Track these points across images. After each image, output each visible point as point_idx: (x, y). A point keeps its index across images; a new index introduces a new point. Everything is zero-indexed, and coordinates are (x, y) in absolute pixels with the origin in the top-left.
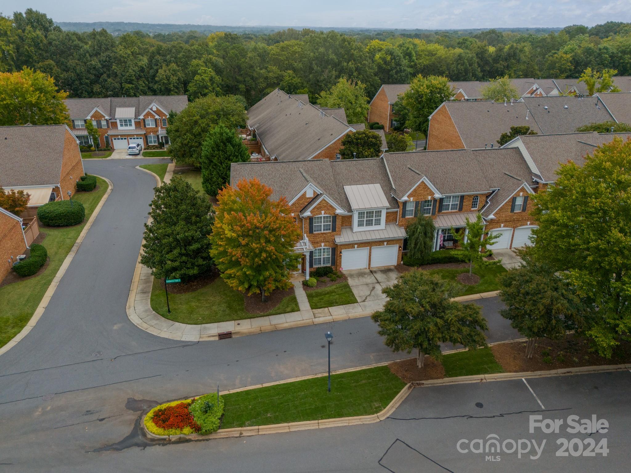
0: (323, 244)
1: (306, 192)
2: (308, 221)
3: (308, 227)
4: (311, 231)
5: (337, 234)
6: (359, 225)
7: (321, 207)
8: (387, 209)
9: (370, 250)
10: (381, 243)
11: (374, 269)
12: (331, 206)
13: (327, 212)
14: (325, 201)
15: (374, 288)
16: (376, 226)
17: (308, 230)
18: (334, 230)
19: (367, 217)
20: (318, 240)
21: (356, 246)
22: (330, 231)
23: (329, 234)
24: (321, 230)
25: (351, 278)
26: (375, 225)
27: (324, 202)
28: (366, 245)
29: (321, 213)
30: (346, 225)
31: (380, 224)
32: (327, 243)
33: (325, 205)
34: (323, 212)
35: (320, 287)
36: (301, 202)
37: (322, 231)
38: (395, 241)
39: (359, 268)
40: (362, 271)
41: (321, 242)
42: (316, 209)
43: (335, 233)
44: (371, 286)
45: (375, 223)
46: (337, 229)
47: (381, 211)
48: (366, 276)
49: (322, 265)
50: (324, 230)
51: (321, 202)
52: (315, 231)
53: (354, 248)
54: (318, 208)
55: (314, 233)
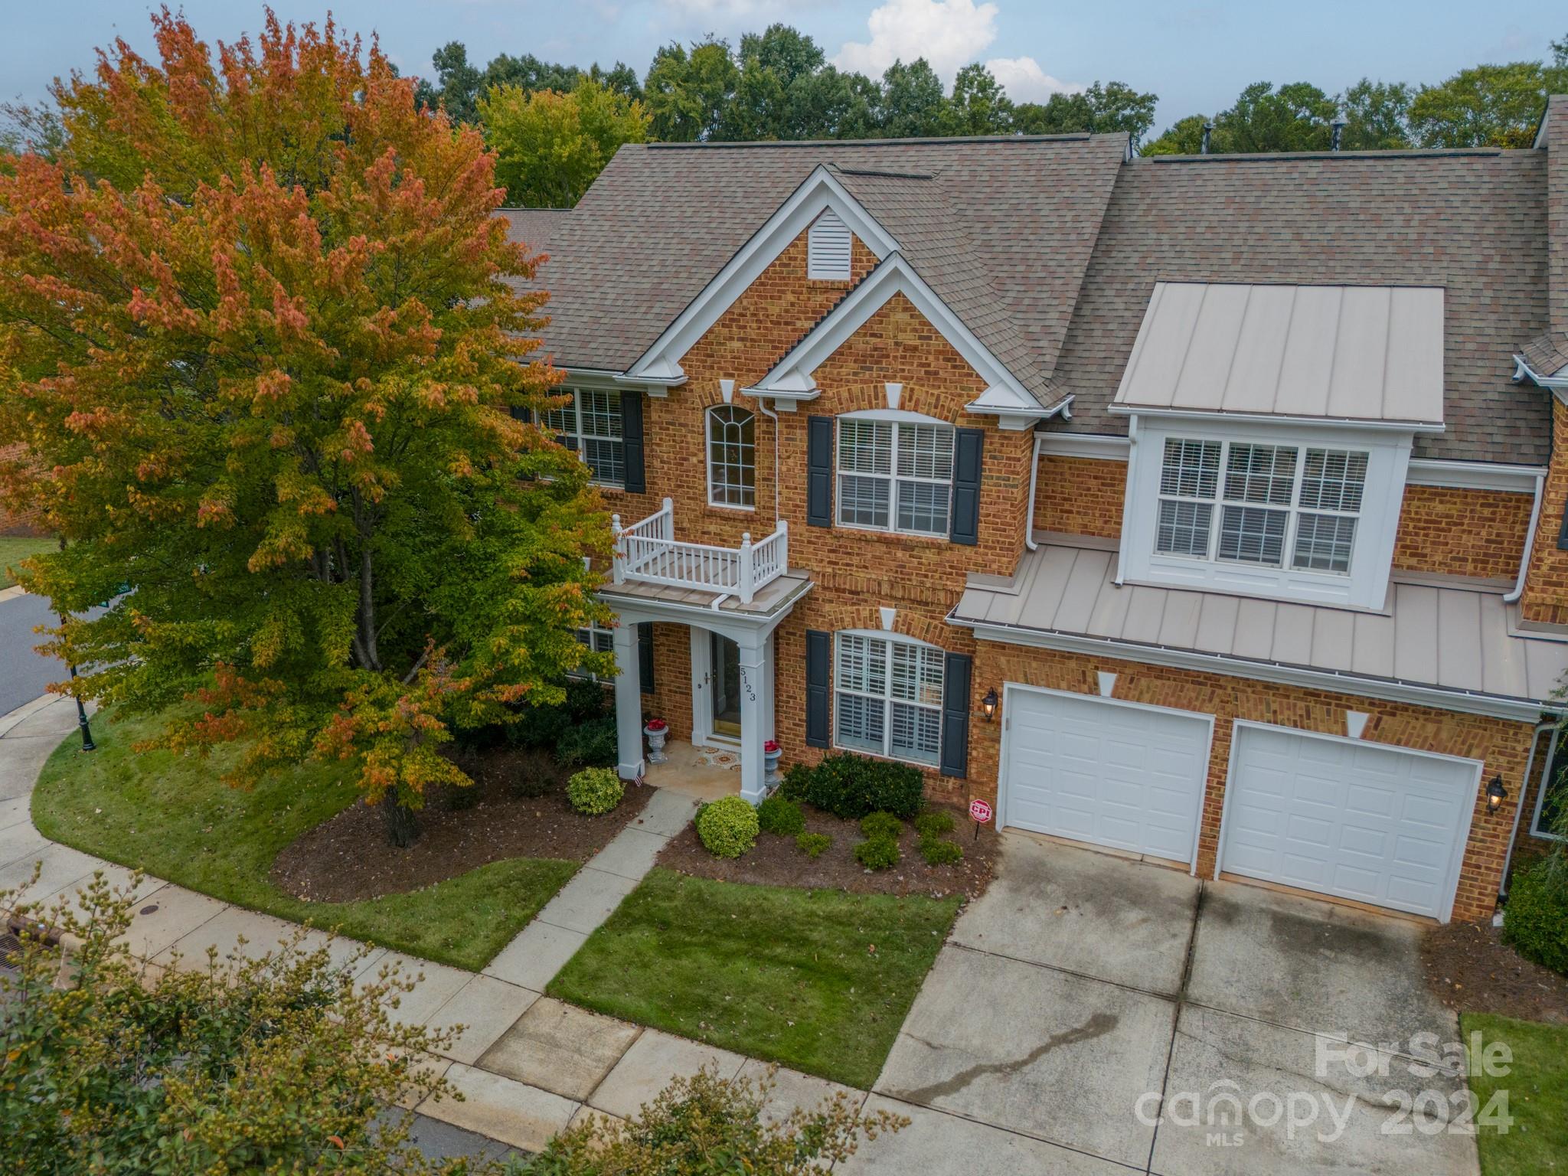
0: (888, 614)
1: (803, 237)
2: (801, 436)
3: (801, 479)
4: (818, 511)
5: (984, 568)
6: (1164, 543)
7: (880, 355)
8: (1422, 445)
9: (1222, 738)
10: (1318, 711)
11: (1238, 895)
12: (951, 356)
13: (920, 392)
14: (909, 308)
15: (1103, 1023)
16: (1309, 573)
17: (801, 498)
18: (965, 532)
19: (1234, 488)
20: (861, 578)
21: (1107, 681)
22: (944, 537)
23: (930, 556)
24: (882, 520)
25: (1015, 890)
26: (1300, 562)
27: (902, 317)
28: (1191, 692)
29: (878, 400)
30: (1085, 530)
31: (1342, 566)
32: (917, 616)
33: (911, 340)
34: (894, 391)
35: (759, 869)
36: (775, 310)
37: (892, 529)
38: (1448, 724)
39: (1135, 846)
40: (1138, 873)
41: (882, 598)
42: (850, 367)
43: (969, 551)
44: (1095, 1000)
45: (1301, 546)
46: (984, 532)
47: (1360, 460)
48: (1133, 915)
49: (885, 752)
50: (904, 522)
51: (881, 315)
52: (847, 517)
53: (1094, 689)
54: (862, 360)
55: (839, 524)
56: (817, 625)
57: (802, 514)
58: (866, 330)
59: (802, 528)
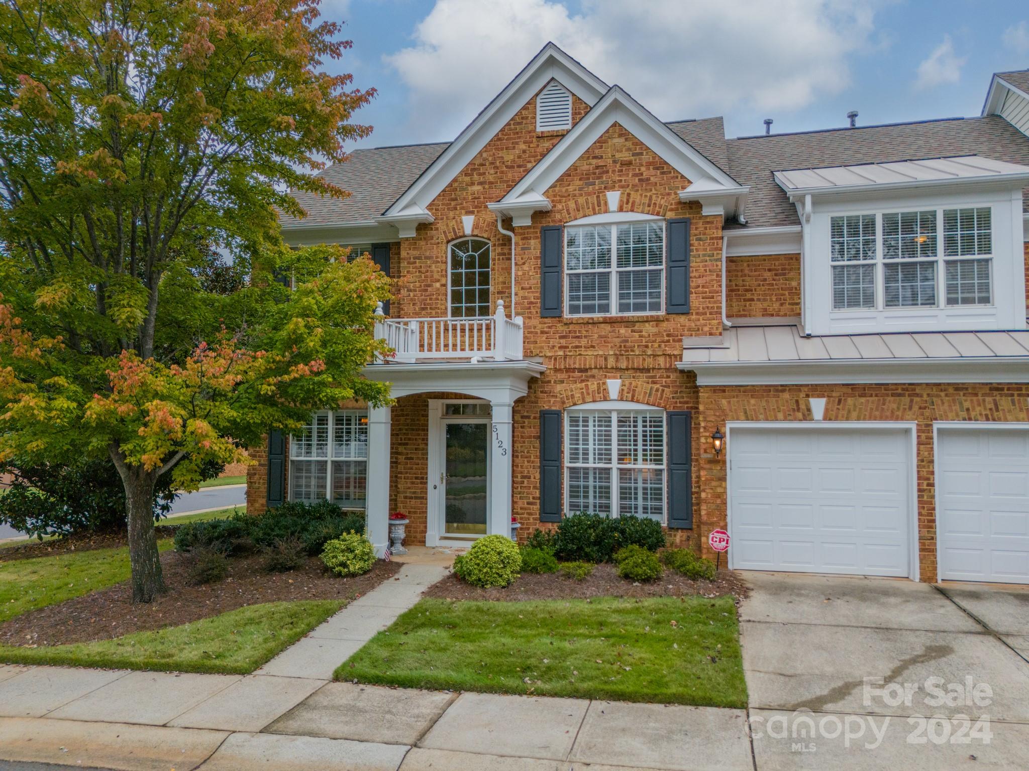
0: (614, 385)
1: (532, 102)
2: (535, 245)
3: (535, 279)
4: (550, 305)
5: (697, 331)
6: (839, 301)
7: (602, 170)
9: (925, 442)
10: (1005, 403)
12: (660, 165)
13: (635, 196)
14: (624, 134)
16: (960, 309)
17: (534, 295)
18: (679, 303)
19: (890, 249)
20: (589, 358)
21: (818, 405)
22: (659, 311)
23: (649, 328)
24: (605, 308)
26: (951, 301)
27: (618, 141)
28: (891, 403)
29: (601, 207)
30: (766, 313)
31: (985, 300)
32: (641, 384)
33: (625, 156)
34: (613, 198)
36: (509, 157)
37: (614, 312)
41: (607, 371)
42: (576, 184)
43: (682, 319)
45: (951, 289)
46: (695, 301)
47: (985, 214)
50: (623, 307)
51: (601, 142)
52: (574, 309)
53: (807, 415)
54: (586, 177)
55: (566, 315)
56: (548, 404)
57: (536, 310)
58: (589, 155)
59: (535, 321)
